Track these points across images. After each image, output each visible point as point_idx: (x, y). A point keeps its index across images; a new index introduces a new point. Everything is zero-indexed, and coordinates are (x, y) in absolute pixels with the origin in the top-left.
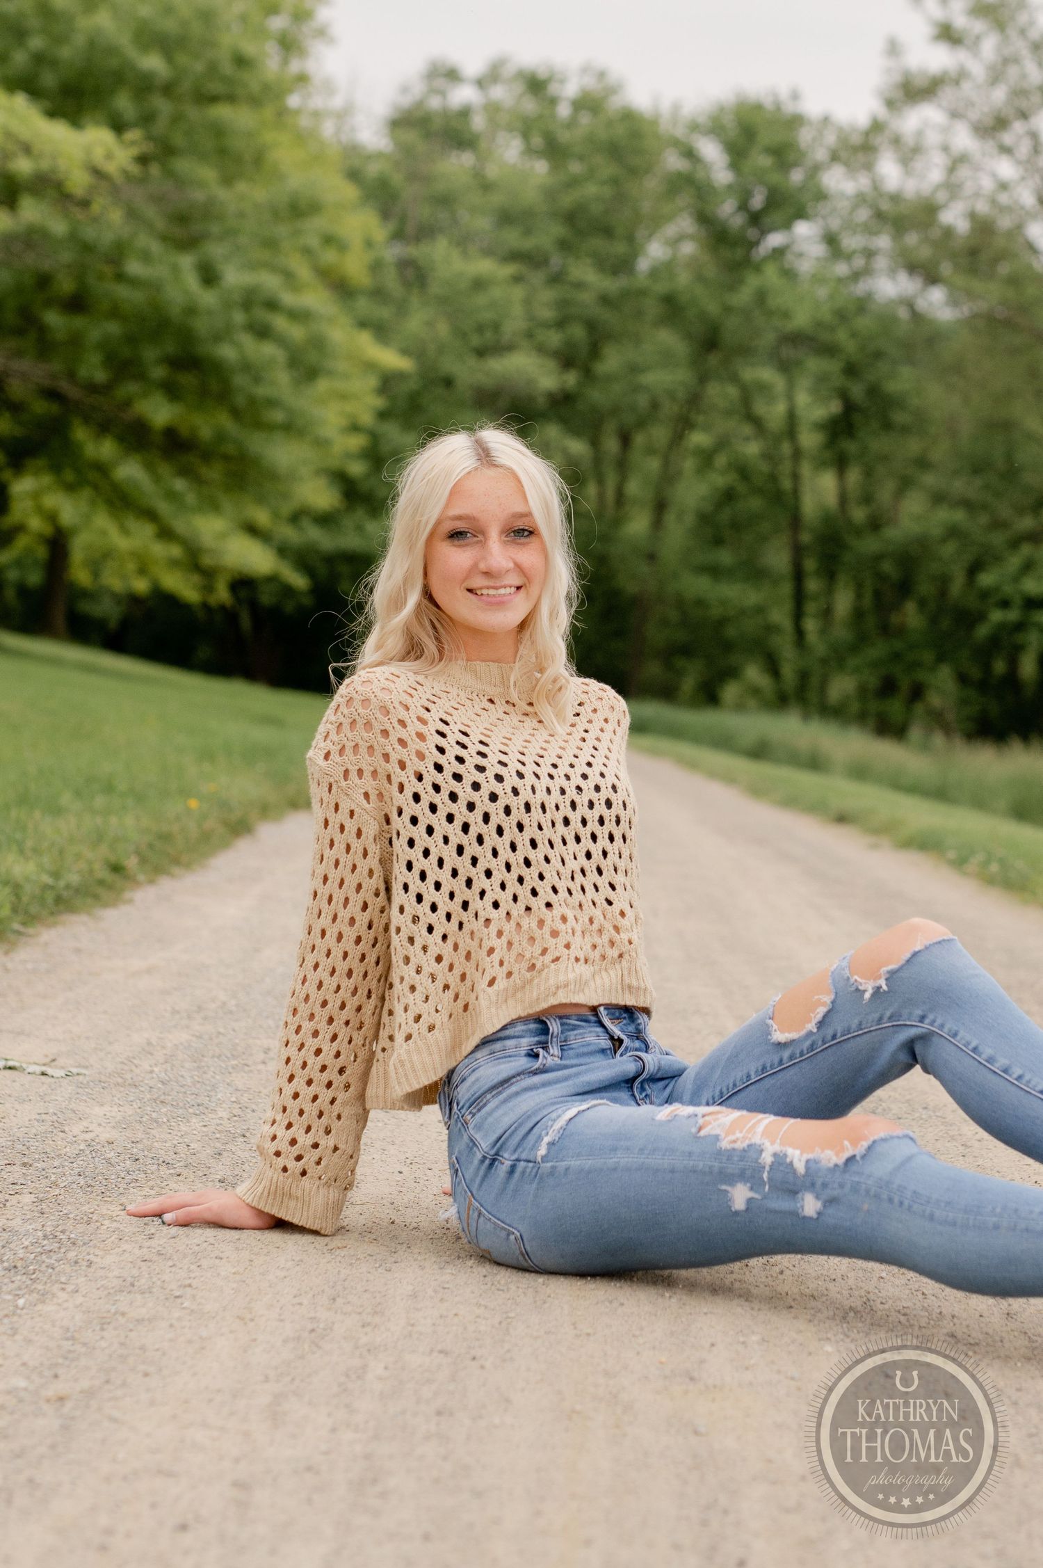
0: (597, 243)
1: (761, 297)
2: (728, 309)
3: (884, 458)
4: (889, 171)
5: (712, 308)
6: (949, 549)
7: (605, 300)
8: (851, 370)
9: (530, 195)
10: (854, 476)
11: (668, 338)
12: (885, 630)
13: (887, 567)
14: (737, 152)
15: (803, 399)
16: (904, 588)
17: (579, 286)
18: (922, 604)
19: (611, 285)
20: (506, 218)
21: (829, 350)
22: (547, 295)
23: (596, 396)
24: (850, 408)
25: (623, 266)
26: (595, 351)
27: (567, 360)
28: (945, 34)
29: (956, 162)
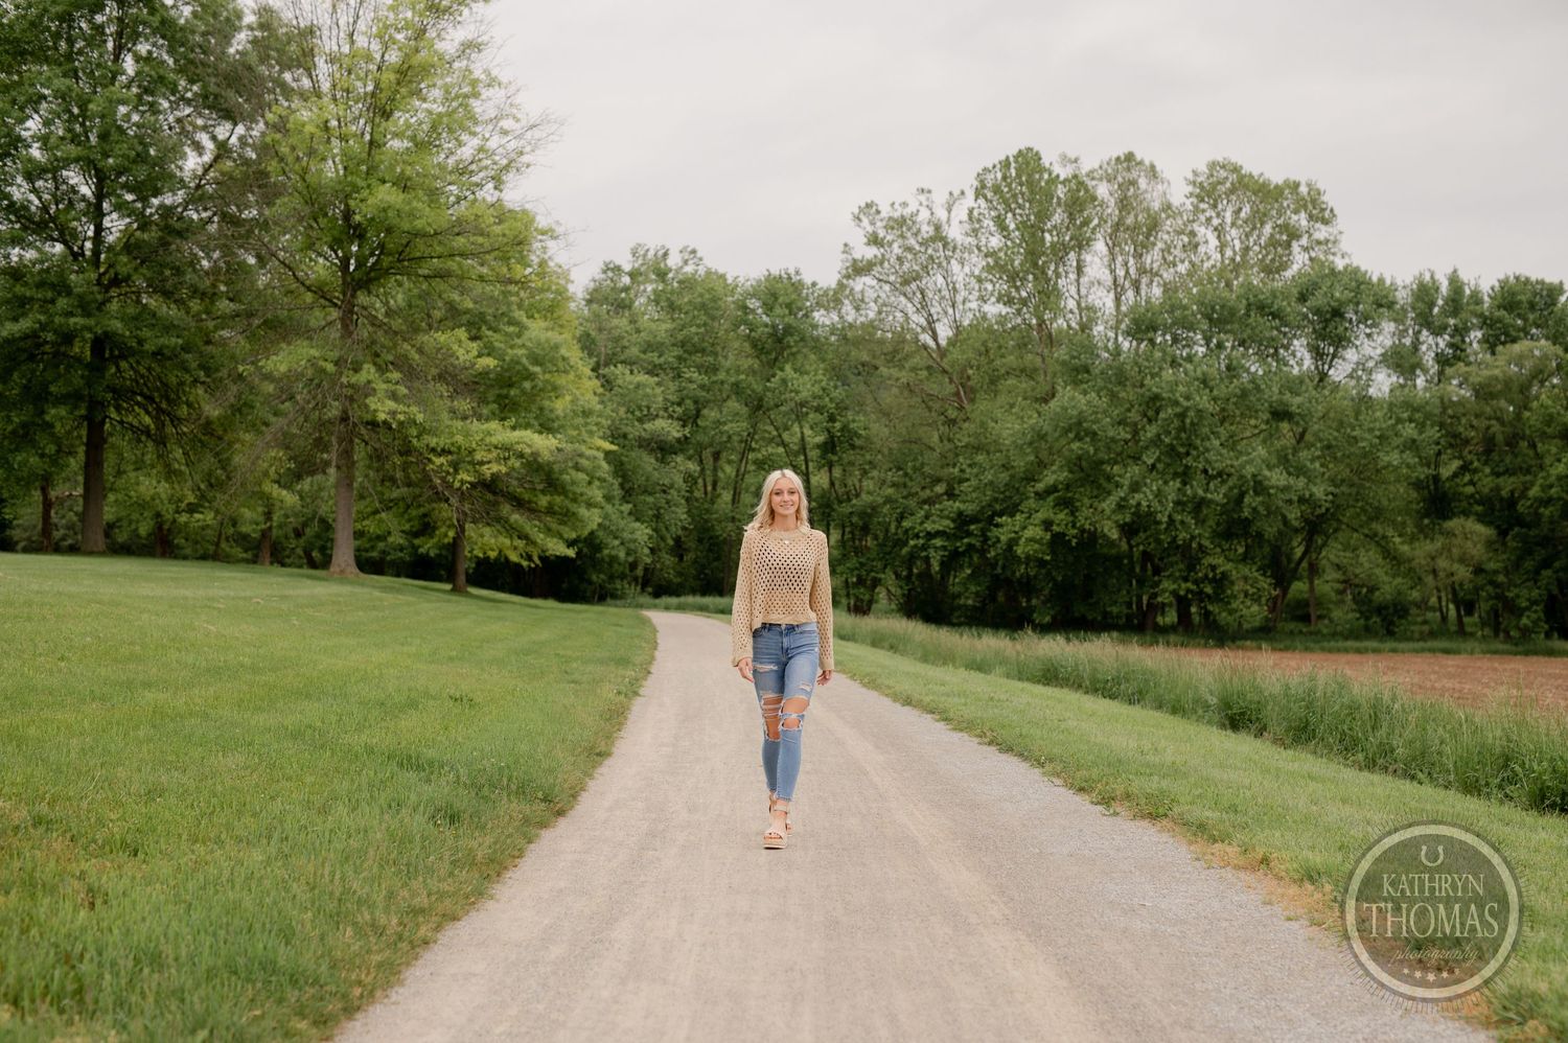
0: (698, 358)
1: (784, 381)
2: (767, 389)
3: (851, 464)
4: (849, 312)
5: (759, 388)
6: (886, 509)
7: (702, 387)
8: (832, 419)
9: (662, 336)
10: (837, 472)
11: (734, 405)
12: (858, 551)
13: (855, 519)
14: (769, 308)
15: (808, 432)
16: (865, 529)
17: (691, 381)
18: (876, 538)
19: (705, 379)
20: (649, 347)
21: (819, 410)
22: (673, 386)
23: (700, 437)
24: (832, 437)
25: (713, 369)
26: (698, 415)
27: (683, 421)
28: (874, 240)
29: (883, 307)
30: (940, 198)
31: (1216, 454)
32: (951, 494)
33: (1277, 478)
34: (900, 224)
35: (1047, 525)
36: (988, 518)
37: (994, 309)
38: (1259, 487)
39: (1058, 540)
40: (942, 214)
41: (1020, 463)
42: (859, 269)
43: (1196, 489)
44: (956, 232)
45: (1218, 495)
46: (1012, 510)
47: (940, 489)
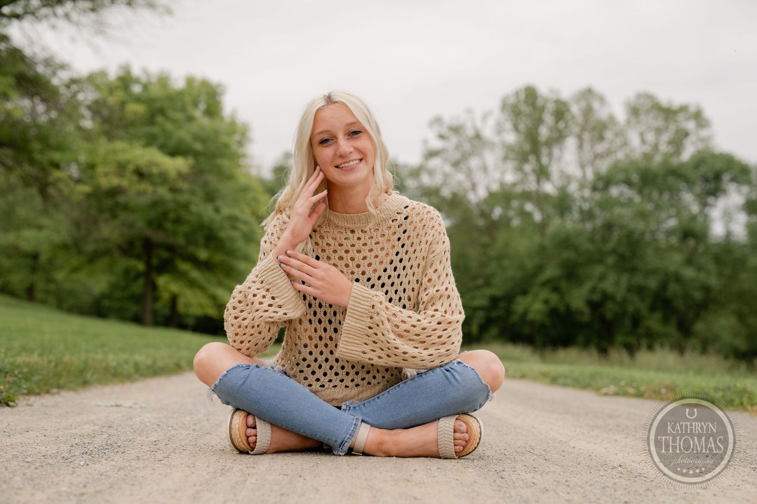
4: (426, 179)
28: (442, 137)
29: (446, 176)
30: (478, 114)
31: (651, 259)
32: (488, 284)
33: (689, 273)
34: (456, 130)
35: (546, 302)
36: (509, 298)
37: (510, 178)
38: (678, 279)
39: (553, 313)
40: (479, 124)
41: (530, 264)
42: (431, 154)
43: (639, 279)
44: (488, 132)
45: (652, 283)
46: (525, 292)
47: (480, 281)
